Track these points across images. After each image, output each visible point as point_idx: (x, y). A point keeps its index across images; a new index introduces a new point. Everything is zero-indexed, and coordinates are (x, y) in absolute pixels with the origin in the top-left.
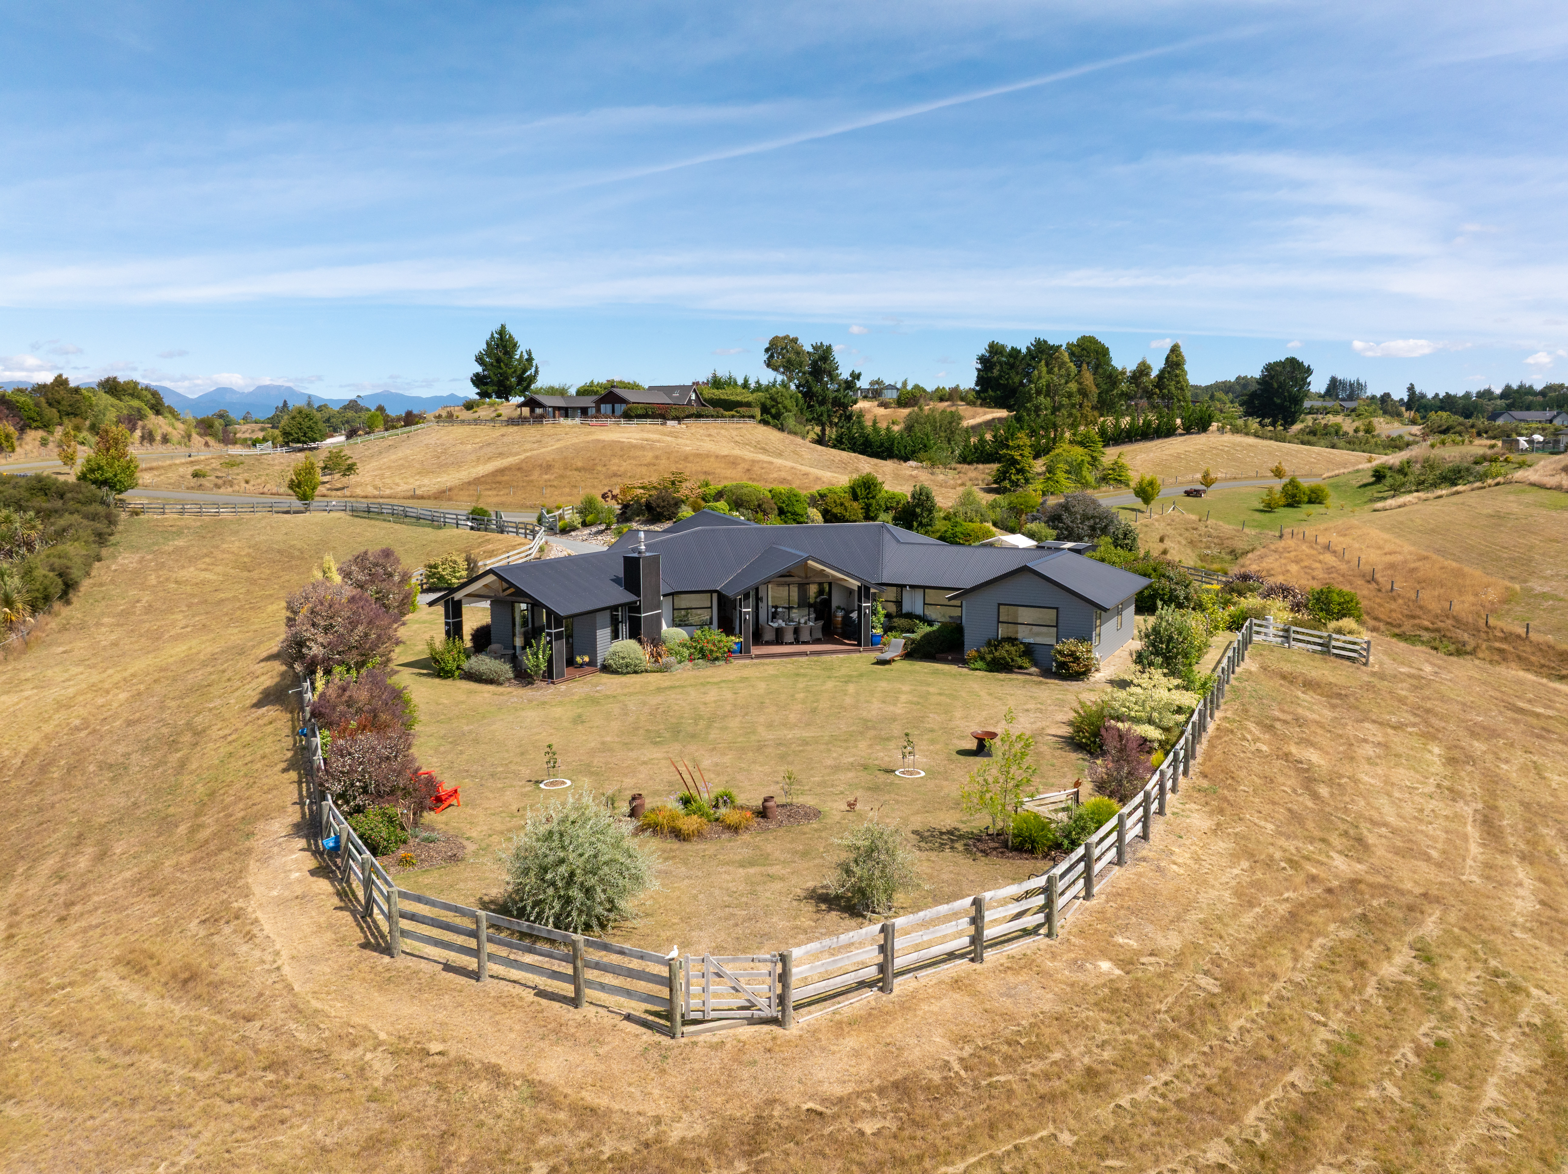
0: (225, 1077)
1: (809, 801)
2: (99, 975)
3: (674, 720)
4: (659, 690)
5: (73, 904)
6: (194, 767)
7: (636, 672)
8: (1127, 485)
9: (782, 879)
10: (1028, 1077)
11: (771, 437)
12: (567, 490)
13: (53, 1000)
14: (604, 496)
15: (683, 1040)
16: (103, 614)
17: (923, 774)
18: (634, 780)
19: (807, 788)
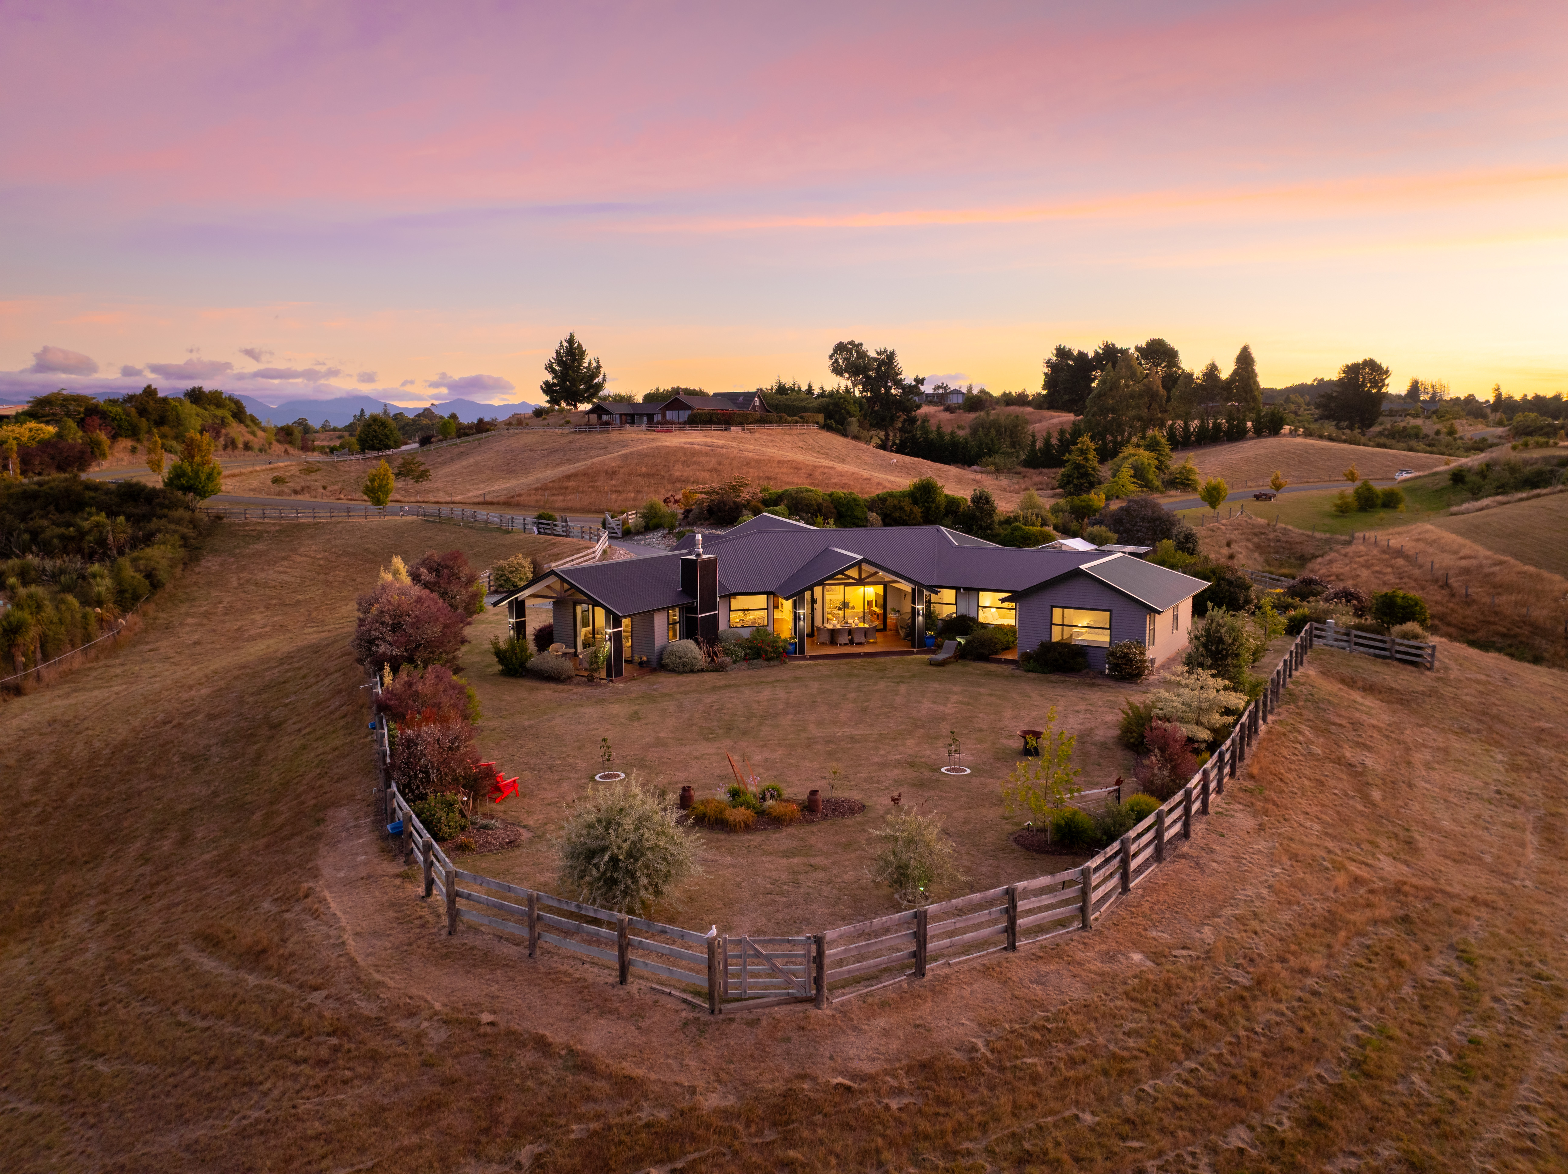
0: (293, 1040)
1: (856, 796)
2: (180, 947)
3: (727, 718)
4: (715, 689)
5: (158, 883)
6: (270, 758)
7: (692, 671)
8: (1195, 489)
9: (824, 869)
10: (1053, 1060)
11: (835, 442)
12: (632, 495)
13: (139, 970)
14: (665, 501)
15: (721, 1017)
16: (187, 614)
17: (968, 771)
18: (686, 774)
19: (852, 783)
